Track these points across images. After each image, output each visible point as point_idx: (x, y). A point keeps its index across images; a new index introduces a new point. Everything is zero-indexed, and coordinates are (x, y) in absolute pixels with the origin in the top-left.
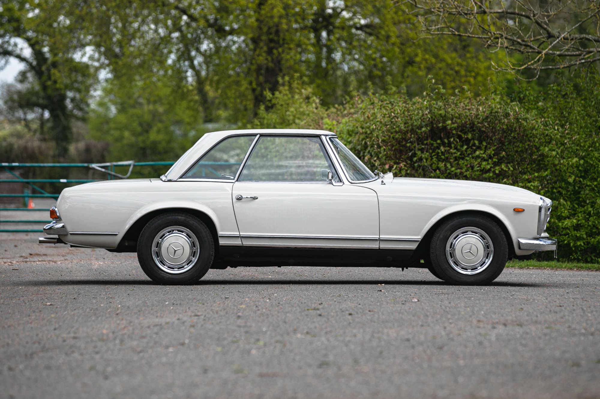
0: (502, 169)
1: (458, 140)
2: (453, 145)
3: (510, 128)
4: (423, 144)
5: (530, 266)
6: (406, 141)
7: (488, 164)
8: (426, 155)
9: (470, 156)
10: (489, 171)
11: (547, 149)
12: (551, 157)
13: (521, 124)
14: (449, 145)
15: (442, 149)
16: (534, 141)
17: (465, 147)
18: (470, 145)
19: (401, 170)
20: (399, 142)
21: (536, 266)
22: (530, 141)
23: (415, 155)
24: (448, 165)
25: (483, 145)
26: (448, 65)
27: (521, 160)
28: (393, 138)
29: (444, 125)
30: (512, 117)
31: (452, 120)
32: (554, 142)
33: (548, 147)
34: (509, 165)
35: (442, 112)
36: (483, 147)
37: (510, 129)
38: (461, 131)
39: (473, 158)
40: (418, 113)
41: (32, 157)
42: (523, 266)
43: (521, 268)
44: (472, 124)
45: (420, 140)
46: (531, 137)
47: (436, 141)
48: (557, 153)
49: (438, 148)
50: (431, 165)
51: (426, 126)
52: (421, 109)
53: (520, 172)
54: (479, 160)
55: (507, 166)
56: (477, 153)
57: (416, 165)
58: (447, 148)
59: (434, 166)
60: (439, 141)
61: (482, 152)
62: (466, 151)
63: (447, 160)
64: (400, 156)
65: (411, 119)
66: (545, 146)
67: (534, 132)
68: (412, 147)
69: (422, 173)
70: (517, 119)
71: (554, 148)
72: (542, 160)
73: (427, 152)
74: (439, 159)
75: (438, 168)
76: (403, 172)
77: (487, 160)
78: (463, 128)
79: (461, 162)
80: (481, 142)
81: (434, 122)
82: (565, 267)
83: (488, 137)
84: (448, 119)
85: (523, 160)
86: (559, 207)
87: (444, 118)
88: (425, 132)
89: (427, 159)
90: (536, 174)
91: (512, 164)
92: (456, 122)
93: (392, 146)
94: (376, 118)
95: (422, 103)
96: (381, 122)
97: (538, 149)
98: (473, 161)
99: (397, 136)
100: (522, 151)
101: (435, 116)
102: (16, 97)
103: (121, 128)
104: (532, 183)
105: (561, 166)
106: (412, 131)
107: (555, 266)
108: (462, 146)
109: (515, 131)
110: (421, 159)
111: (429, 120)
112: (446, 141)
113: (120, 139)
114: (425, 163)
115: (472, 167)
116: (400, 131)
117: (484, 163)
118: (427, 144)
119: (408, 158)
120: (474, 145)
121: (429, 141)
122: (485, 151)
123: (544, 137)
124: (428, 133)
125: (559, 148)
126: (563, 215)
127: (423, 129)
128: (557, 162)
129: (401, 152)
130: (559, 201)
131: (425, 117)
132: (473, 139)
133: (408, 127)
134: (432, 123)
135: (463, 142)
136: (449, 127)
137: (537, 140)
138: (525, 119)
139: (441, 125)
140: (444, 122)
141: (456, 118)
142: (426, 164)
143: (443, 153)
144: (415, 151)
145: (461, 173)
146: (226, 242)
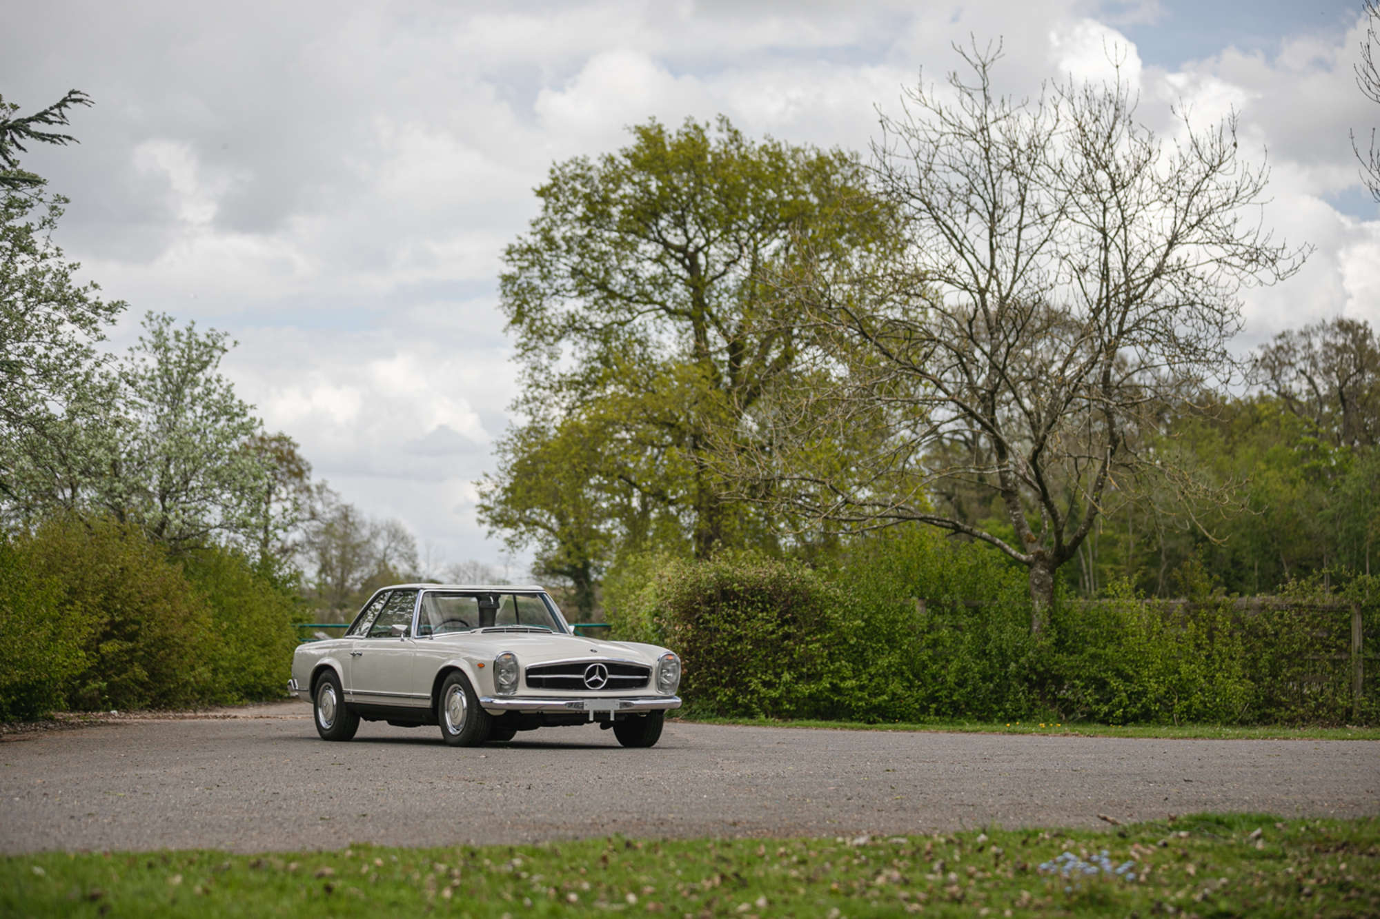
0: (786, 631)
8: (712, 617)
10: (773, 633)
18: (754, 607)
23: (701, 617)
28: (682, 600)
44: (761, 587)
45: (706, 602)
49: (724, 610)
54: (763, 622)
56: (760, 615)
60: (725, 603)
75: (724, 630)
77: (772, 623)
80: (765, 605)
88: (711, 595)
110: (707, 621)
129: (690, 614)
144: (702, 612)
146: (347, 698)
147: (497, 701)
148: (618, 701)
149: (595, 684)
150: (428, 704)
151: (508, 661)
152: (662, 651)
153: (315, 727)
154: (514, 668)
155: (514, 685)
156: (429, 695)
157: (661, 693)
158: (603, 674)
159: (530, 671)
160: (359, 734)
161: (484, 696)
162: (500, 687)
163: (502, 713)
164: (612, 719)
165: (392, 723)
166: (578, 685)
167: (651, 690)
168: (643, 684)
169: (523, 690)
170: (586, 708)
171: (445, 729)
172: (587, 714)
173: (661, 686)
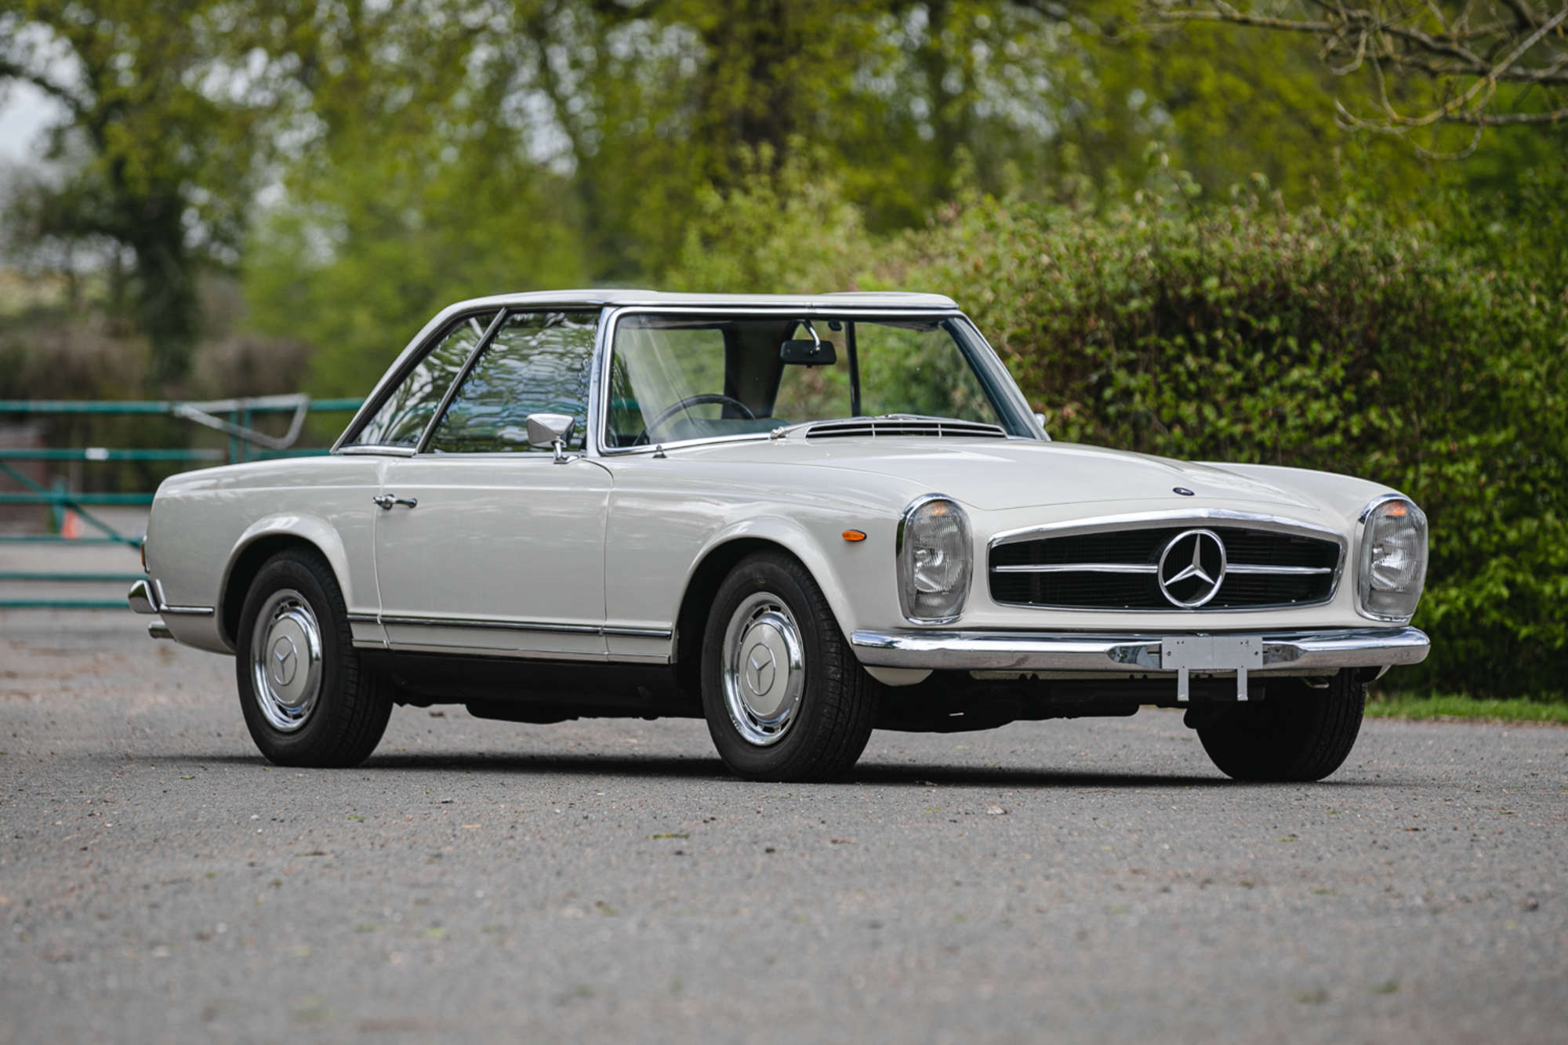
0: (1370, 424)
1: (1238, 337)
2: (1222, 352)
3: (1395, 300)
4: (1133, 348)
5: (1443, 712)
6: (1083, 338)
7: (1329, 407)
8: (1140, 380)
9: (1276, 384)
10: (1331, 428)
11: (1504, 363)
12: (1516, 387)
13: (1429, 287)
14: (1212, 350)
15: (1191, 361)
16: (1467, 339)
17: (1259, 357)
18: (1275, 350)
19: (1065, 424)
20: (1062, 342)
21: (1460, 714)
22: (1454, 339)
23: (1107, 381)
24: (1209, 412)
25: (1312, 352)
26: (1290, 110)
27: (1428, 397)
28: (1045, 329)
29: (1199, 290)
30: (1399, 269)
31: (1222, 275)
32: (1527, 343)
33: (1508, 357)
34: (1392, 412)
35: (1191, 253)
36: (1314, 359)
37: (1392, 303)
38: (1247, 311)
39: (1282, 389)
40: (1121, 255)
41: (81, 383)
42: (1423, 712)
43: (1416, 718)
44: (1283, 289)
45: (1125, 336)
46: (1457, 326)
47: (1170, 338)
48: (1537, 376)
49: (1179, 359)
50: (1158, 411)
51: (1145, 292)
52: (1128, 242)
53: (1424, 433)
54: (1300, 396)
55: (1385, 416)
56: (1295, 374)
57: (1111, 410)
58: (1205, 361)
59: (1166, 414)
60: (1180, 340)
61: (1308, 372)
62: (1262, 366)
63: (1202, 395)
64: (1065, 385)
65: (1098, 273)
66: (1500, 354)
67: (1467, 311)
68: (1102, 355)
69: (1130, 437)
70: (1417, 275)
71: (1526, 361)
72: (1494, 396)
73: (1147, 370)
74: (1181, 394)
75: (1179, 421)
76: (1074, 432)
77: (1327, 397)
78: (1253, 301)
79: (1247, 402)
80: (1304, 343)
81: (1167, 282)
82: (1548, 718)
83: (1329, 327)
84: (1210, 272)
85: (1433, 395)
86: (1541, 537)
87: (1197, 271)
88: (1140, 312)
89: (1144, 393)
90: (1473, 440)
91: (1399, 409)
92: (1234, 283)
93: (1041, 352)
94: (998, 268)
95: (1133, 226)
96: (1009, 281)
97: (1478, 363)
98: (1281, 398)
99: (1056, 325)
100: (1431, 370)
101: (1172, 266)
102: (35, 203)
103: (349, 299)
104: (1461, 467)
105: (1549, 415)
106: (1102, 309)
107: (1520, 714)
108: (1249, 355)
109: (1410, 307)
110: (1127, 394)
111: (1153, 277)
112: (1201, 338)
113: (340, 333)
114: (1138, 403)
115: (1281, 420)
116: (1066, 310)
117: (1316, 406)
118: (1145, 349)
119: (1088, 389)
120: (1286, 350)
121: (1153, 338)
122: (1319, 370)
123: (1497, 328)
124: (1151, 315)
125: (1541, 361)
126: (1553, 561)
127: (1134, 304)
128: (1534, 403)
129: (1068, 371)
130: (1542, 521)
131: (1139, 266)
132: (1285, 333)
133: (1089, 296)
134: (1161, 285)
135: (1254, 342)
136: (1211, 298)
137: (1474, 336)
138: (1443, 274)
139: (1186, 291)
140: (1198, 281)
141: (1233, 269)
142: (1141, 408)
143: (1192, 376)
144: (1108, 367)
145: (1248, 435)
146: (362, 636)
147: (906, 644)
148: (1257, 642)
149: (1189, 590)
150: (663, 653)
151: (938, 522)
152: (1373, 494)
153: (242, 725)
154: (959, 545)
155: (956, 595)
156: (668, 624)
157: (1372, 619)
158: (1211, 564)
159: (1001, 553)
160: (391, 742)
161: (866, 628)
162: (915, 602)
163: (919, 677)
164: (1242, 695)
165: (479, 709)
166: (1140, 593)
167: (1341, 609)
168: (1317, 591)
169: (981, 610)
170: (1167, 665)
171: (723, 727)
172: (1171, 681)
173: (1369, 596)
